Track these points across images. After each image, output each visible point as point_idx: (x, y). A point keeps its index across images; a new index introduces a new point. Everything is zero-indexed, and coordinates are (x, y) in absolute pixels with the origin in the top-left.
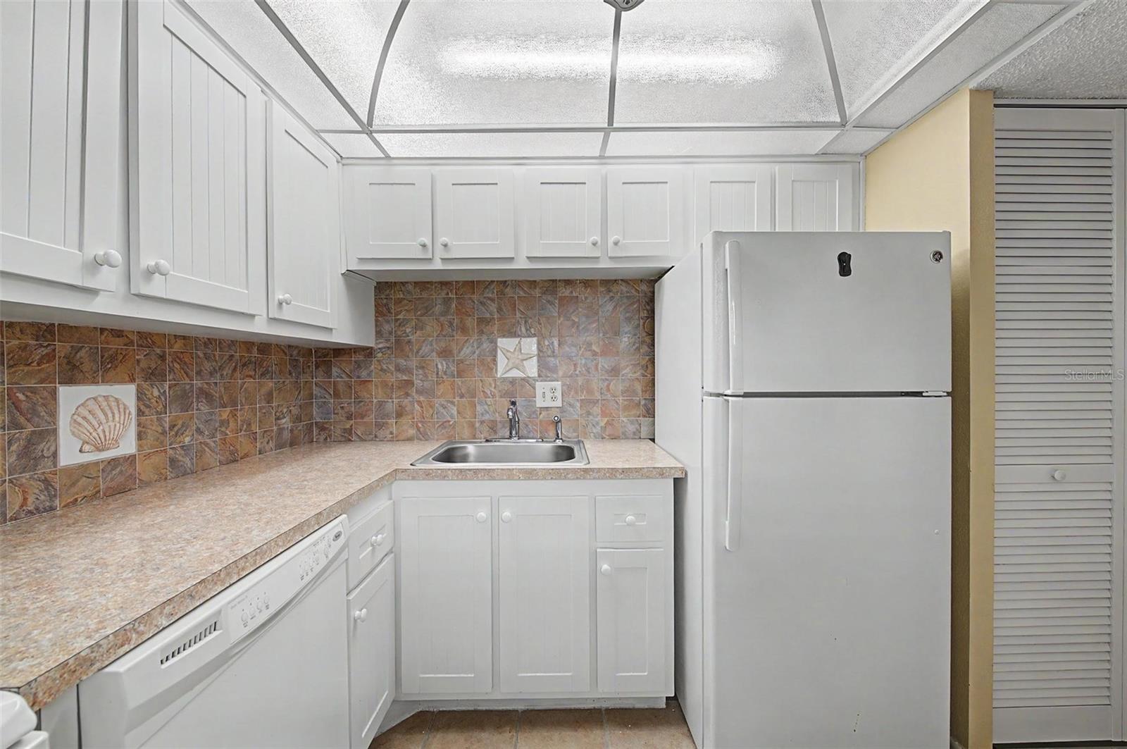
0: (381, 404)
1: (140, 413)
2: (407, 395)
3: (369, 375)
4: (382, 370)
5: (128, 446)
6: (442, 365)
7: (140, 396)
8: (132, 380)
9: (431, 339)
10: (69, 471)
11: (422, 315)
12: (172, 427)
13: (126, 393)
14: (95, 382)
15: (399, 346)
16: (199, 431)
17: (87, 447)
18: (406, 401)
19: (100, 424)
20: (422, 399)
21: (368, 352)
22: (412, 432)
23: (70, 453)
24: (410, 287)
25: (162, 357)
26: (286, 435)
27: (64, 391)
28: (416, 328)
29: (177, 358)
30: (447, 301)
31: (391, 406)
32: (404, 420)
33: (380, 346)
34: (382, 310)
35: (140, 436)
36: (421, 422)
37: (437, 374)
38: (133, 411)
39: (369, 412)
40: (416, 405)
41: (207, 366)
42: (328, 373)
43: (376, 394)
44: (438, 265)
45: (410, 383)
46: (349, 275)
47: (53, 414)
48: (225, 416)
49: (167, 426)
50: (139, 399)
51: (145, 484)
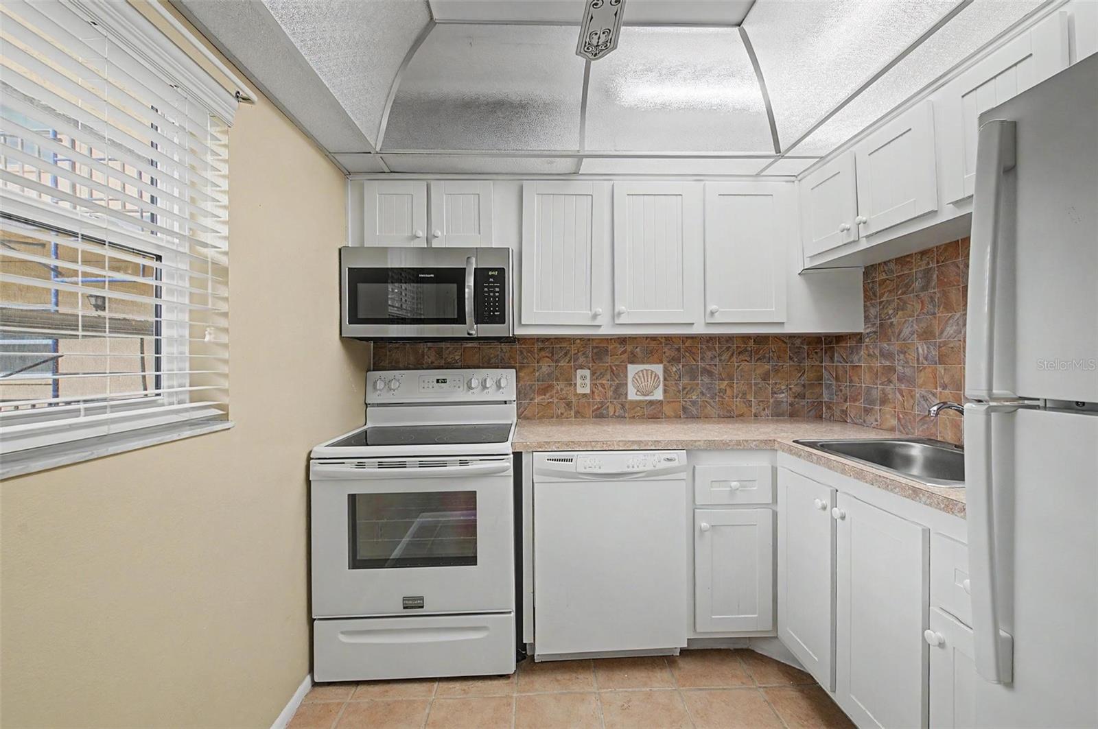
0: (869, 390)
1: (665, 379)
2: (890, 381)
3: (859, 360)
4: (869, 355)
5: (658, 395)
6: (922, 348)
7: (666, 370)
8: (661, 362)
9: (911, 319)
10: (632, 402)
11: (903, 293)
12: (684, 389)
13: (658, 369)
14: (643, 363)
15: (883, 330)
16: (702, 393)
17: (638, 393)
18: (889, 388)
19: (642, 383)
20: (903, 387)
21: (859, 337)
22: (894, 422)
23: (632, 395)
24: (892, 266)
25: (678, 350)
26: (786, 407)
27: (630, 367)
28: (897, 310)
29: (688, 350)
30: (928, 272)
31: (876, 394)
32: (888, 408)
33: (868, 331)
34: (870, 294)
35: (665, 391)
36: (902, 413)
37: (918, 359)
38: (662, 379)
39: (859, 397)
40: (898, 393)
41: (709, 354)
42: (832, 359)
43: (865, 381)
44: (864, 245)
45: (892, 369)
46: (805, 273)
47: (626, 376)
48: (723, 387)
49: (681, 388)
50: (665, 372)
51: (668, 417)
